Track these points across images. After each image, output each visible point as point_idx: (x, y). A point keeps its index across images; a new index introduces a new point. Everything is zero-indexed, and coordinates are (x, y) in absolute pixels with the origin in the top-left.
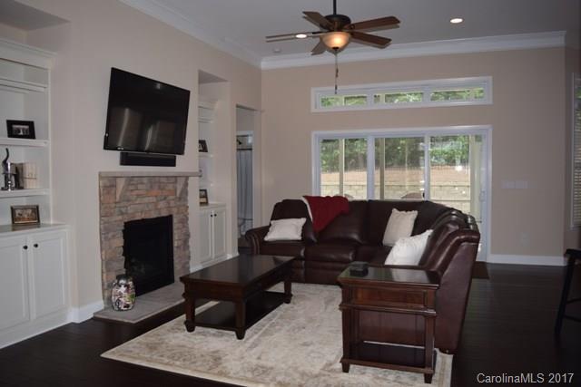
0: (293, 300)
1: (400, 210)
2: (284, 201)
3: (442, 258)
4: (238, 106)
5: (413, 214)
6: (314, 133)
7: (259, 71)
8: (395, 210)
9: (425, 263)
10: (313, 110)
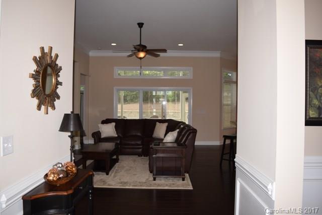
0: (119, 161)
1: (160, 123)
2: (107, 119)
3: (184, 139)
4: (81, 74)
5: (166, 124)
6: (115, 88)
7: (88, 56)
8: (157, 123)
9: (177, 141)
10: (115, 77)
